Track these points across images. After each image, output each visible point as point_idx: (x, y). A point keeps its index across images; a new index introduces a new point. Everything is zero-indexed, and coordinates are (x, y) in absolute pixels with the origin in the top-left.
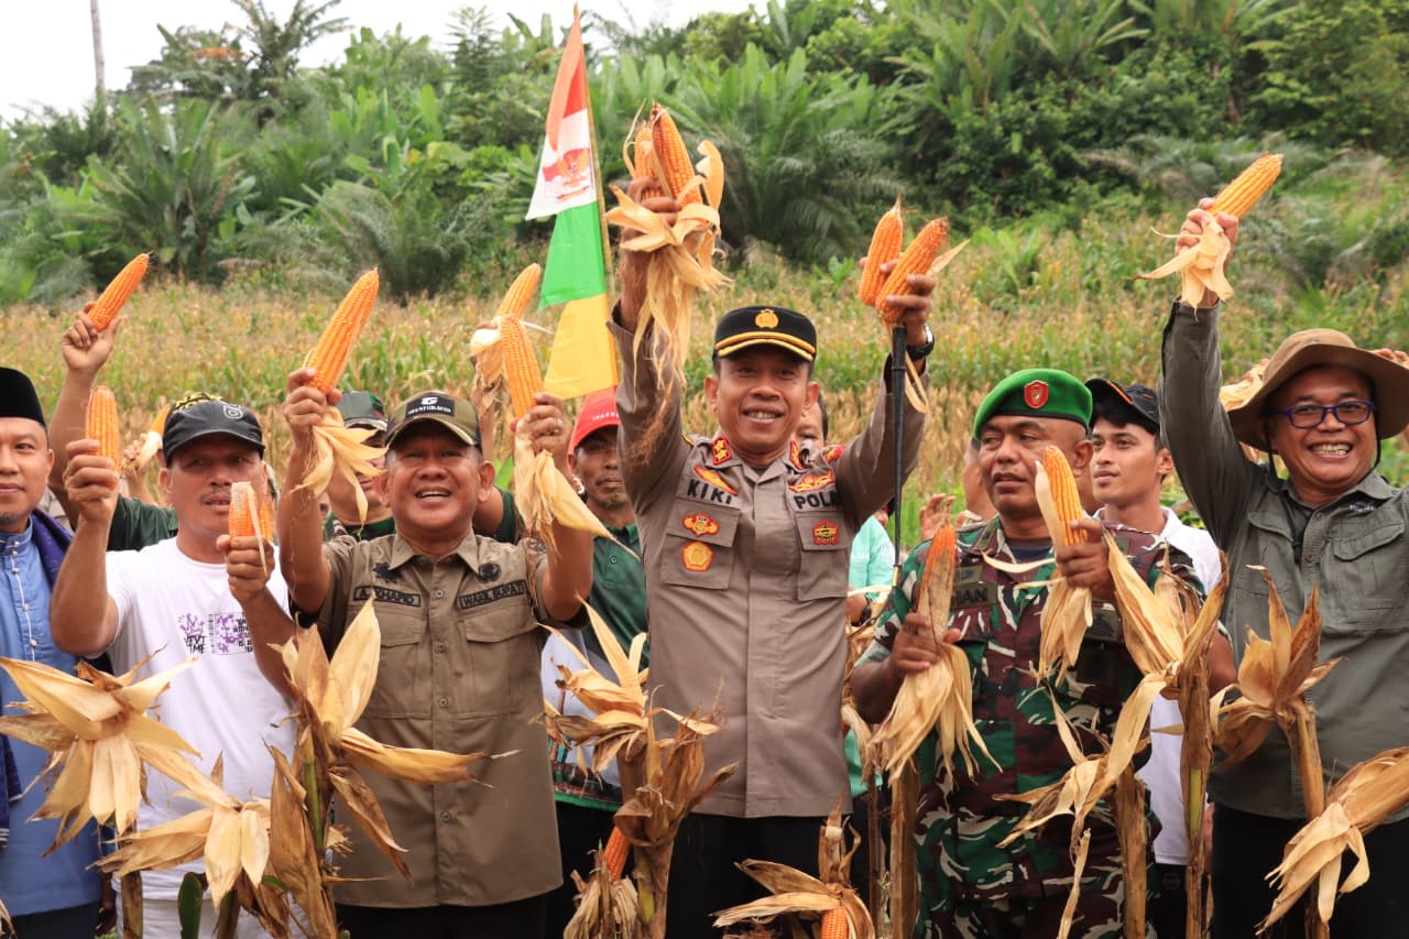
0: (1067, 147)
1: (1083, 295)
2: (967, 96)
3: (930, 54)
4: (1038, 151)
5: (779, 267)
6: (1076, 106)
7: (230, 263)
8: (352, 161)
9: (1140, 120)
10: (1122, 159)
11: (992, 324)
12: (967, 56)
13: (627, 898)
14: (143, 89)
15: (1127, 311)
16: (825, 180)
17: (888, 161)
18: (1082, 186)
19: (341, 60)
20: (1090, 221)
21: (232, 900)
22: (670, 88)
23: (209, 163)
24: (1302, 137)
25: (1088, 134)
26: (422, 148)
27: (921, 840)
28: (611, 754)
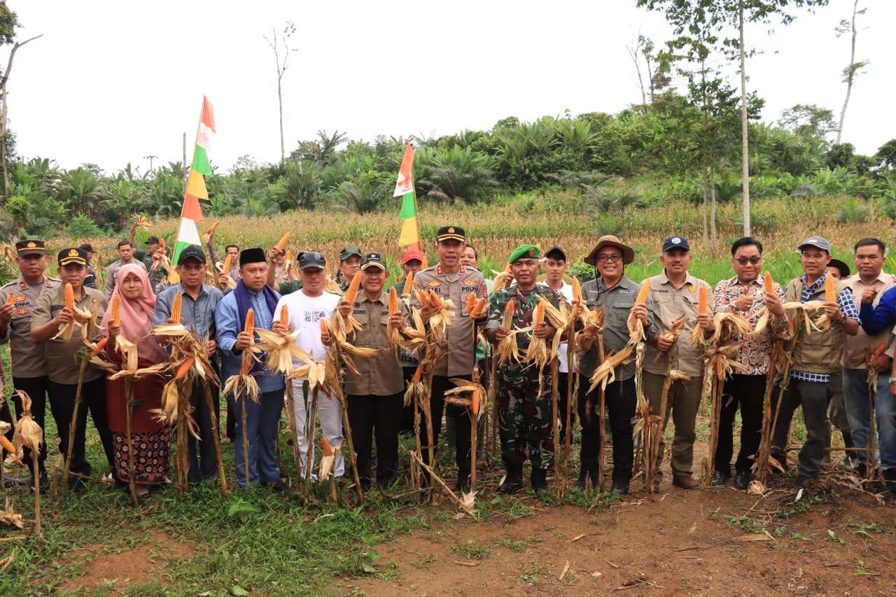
0: (541, 172)
1: (545, 213)
2: (514, 159)
3: (504, 147)
4: (533, 174)
5: (463, 204)
6: (543, 162)
7: (316, 204)
8: (349, 176)
9: (560, 166)
10: (556, 176)
11: (521, 220)
12: (514, 148)
13: (421, 387)
14: (294, 158)
15: (557, 217)
16: (476, 180)
17: (493, 176)
18: (545, 183)
19: (346, 149)
20: (548, 192)
21: (316, 389)
22: (434, 156)
23: (311, 177)
24: (602, 171)
25: (547, 169)
26: (367, 172)
27: (498, 372)
28: (416, 349)
